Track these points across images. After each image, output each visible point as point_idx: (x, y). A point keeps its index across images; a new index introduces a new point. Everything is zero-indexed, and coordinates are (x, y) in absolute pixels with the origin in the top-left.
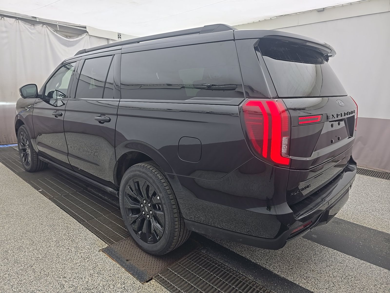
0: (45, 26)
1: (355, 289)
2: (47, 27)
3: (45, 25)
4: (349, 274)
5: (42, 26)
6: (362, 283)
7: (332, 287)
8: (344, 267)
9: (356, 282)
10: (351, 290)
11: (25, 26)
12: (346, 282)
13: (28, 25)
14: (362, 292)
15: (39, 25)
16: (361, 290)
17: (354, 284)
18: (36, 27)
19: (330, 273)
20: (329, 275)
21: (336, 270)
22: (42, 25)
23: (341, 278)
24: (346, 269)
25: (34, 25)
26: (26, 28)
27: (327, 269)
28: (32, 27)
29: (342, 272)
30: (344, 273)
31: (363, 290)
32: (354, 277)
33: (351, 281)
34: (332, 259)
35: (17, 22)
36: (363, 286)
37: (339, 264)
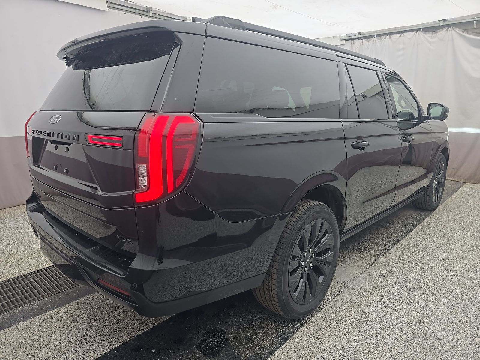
0: (451, 29)
1: (20, 346)
2: (454, 29)
3: (451, 27)
4: (41, 352)
5: (447, 30)
6: (20, 358)
7: (38, 329)
8: (55, 354)
9: (27, 353)
10: (22, 342)
11: (424, 37)
12: (35, 343)
13: (428, 34)
14: (11, 350)
15: (442, 29)
16: (14, 351)
17: (26, 349)
18: (438, 34)
19: (57, 336)
20: (54, 333)
21: (57, 344)
22: (446, 28)
23: (42, 342)
24: (51, 353)
25: (435, 31)
26: (425, 38)
27: (65, 336)
28: (434, 35)
29: (50, 347)
30: (48, 348)
31: (13, 352)
32: (34, 355)
33: (32, 349)
34: (77, 348)
35: (416, 35)
36: (16, 356)
37: (65, 350)
